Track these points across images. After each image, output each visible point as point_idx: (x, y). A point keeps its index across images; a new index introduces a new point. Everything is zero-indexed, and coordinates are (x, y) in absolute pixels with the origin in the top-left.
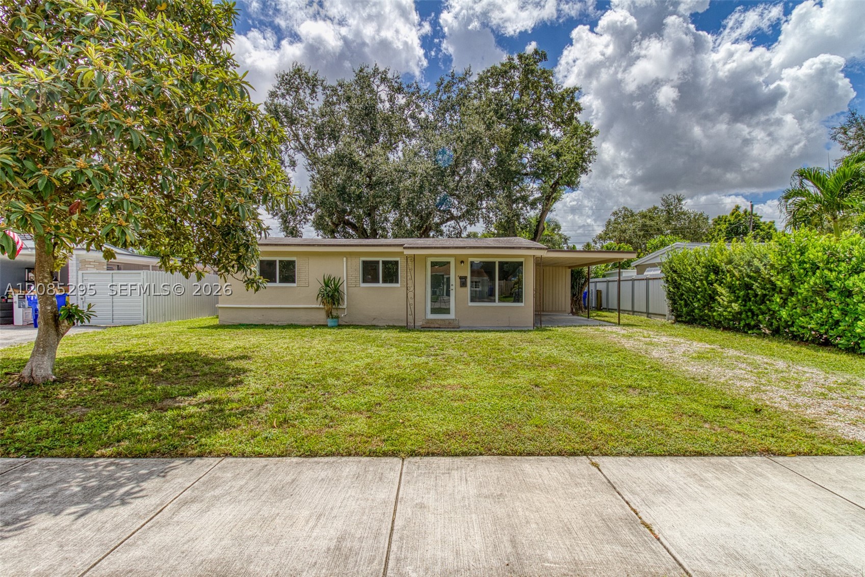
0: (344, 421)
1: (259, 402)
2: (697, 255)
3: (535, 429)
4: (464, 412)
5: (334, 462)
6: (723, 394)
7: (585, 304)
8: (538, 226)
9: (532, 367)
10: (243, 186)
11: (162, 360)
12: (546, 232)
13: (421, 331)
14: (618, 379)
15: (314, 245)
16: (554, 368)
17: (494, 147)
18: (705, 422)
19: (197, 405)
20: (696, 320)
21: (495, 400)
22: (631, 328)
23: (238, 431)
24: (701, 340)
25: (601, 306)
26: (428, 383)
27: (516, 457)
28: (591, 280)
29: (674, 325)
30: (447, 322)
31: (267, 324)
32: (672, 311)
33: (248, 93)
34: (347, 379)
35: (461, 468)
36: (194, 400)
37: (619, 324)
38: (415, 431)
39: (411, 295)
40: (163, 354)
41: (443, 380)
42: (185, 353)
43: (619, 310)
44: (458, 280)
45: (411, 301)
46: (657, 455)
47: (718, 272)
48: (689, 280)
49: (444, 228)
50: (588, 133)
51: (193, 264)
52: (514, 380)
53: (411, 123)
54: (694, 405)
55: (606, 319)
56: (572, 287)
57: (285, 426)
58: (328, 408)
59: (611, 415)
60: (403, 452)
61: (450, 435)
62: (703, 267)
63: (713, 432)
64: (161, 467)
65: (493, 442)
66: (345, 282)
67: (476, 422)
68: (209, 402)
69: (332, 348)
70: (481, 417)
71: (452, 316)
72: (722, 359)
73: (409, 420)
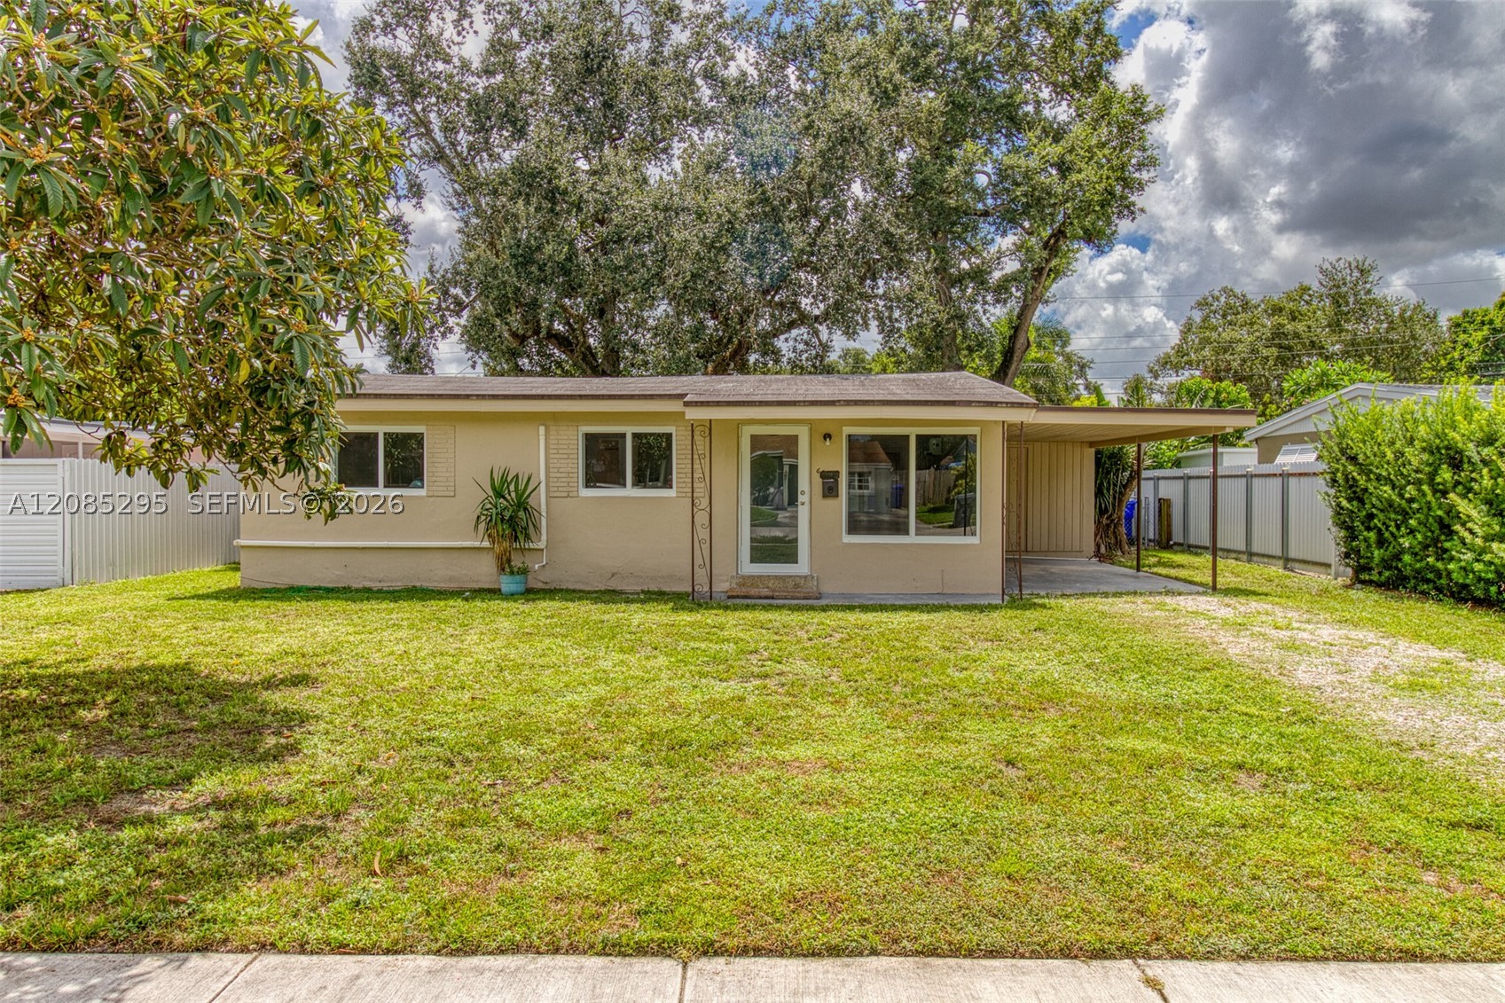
0: (543, 859)
1: (338, 806)
2: (1410, 420)
3: (1007, 885)
4: (832, 836)
5: (518, 969)
6: (1472, 790)
7: (1129, 533)
8: (1013, 338)
9: (996, 710)
10: (303, 293)
11: (108, 688)
12: (1033, 353)
13: (726, 608)
14: (1211, 744)
15: (468, 397)
16: (1052, 713)
17: (902, 147)
18: (1427, 867)
19: (194, 810)
20: (1405, 579)
21: (908, 804)
22: (1243, 599)
23: (287, 883)
24: (1417, 636)
25: (1169, 538)
26: (743, 757)
27: (960, 961)
28: (1145, 474)
29: (1351, 592)
30: (791, 584)
31: (355, 586)
32: (1347, 555)
33: (317, 73)
34: (548, 742)
35: (826, 989)
36: (184, 798)
37: (1214, 588)
38: (712, 888)
39: (702, 518)
40: (110, 671)
41: (780, 746)
42: (162, 668)
43: (1215, 551)
44: (818, 481)
45: (703, 534)
46: (1306, 959)
47: (1461, 461)
48: (1388, 480)
49: (783, 344)
50: (1137, 113)
51: (181, 453)
52: (954, 749)
53: (705, 92)
54: (1399, 822)
55: (1183, 573)
56: (1099, 493)
57: (402, 869)
58: (503, 820)
59: (1193, 847)
60: (684, 944)
61: (798, 901)
62: (1424, 450)
63: (1447, 895)
64: (111, 976)
65: (903, 921)
66: (543, 486)
67: (862, 865)
68: (217, 804)
69: (513, 654)
70: (875, 850)
71: (802, 567)
72: (1471, 689)
73: (699, 860)
